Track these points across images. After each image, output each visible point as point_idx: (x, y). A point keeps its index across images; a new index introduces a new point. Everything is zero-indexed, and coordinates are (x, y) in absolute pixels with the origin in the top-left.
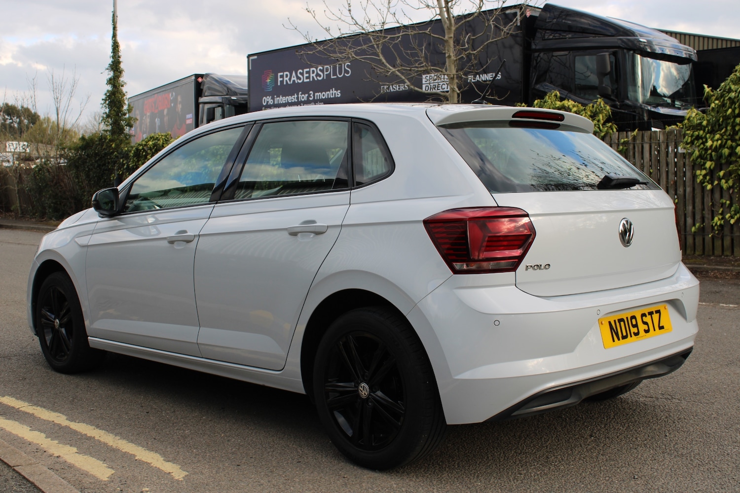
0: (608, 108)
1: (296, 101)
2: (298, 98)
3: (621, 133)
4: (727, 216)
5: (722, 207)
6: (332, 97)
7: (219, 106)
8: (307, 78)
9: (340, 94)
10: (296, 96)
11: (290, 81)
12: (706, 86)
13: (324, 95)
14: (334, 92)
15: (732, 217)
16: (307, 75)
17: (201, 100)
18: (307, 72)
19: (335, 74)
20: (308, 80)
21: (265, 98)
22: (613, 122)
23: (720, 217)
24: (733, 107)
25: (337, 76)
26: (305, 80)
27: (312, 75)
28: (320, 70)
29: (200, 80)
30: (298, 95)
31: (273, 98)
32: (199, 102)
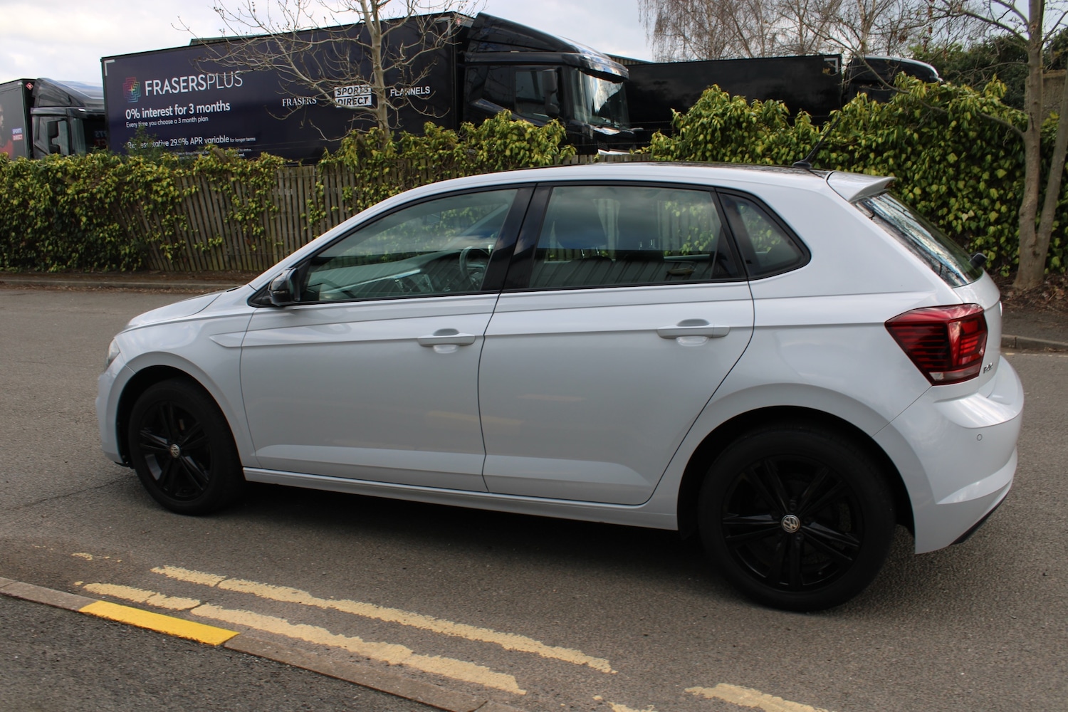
0: (563, 129)
1: (172, 114)
2: (173, 112)
3: (581, 156)
4: (696, 243)
5: (690, 234)
6: (219, 110)
7: (63, 120)
8: (184, 88)
9: (229, 107)
10: (171, 109)
11: (162, 91)
12: (673, 110)
13: (208, 109)
14: (221, 105)
15: (700, 244)
16: (185, 84)
17: (35, 111)
18: (184, 81)
19: (221, 83)
20: (186, 90)
21: (128, 110)
22: (572, 144)
23: (689, 244)
24: (705, 132)
25: (224, 85)
26: (182, 91)
27: (191, 84)
28: (202, 79)
29: (30, 86)
30: (173, 107)
31: (140, 111)
32: (32, 113)
